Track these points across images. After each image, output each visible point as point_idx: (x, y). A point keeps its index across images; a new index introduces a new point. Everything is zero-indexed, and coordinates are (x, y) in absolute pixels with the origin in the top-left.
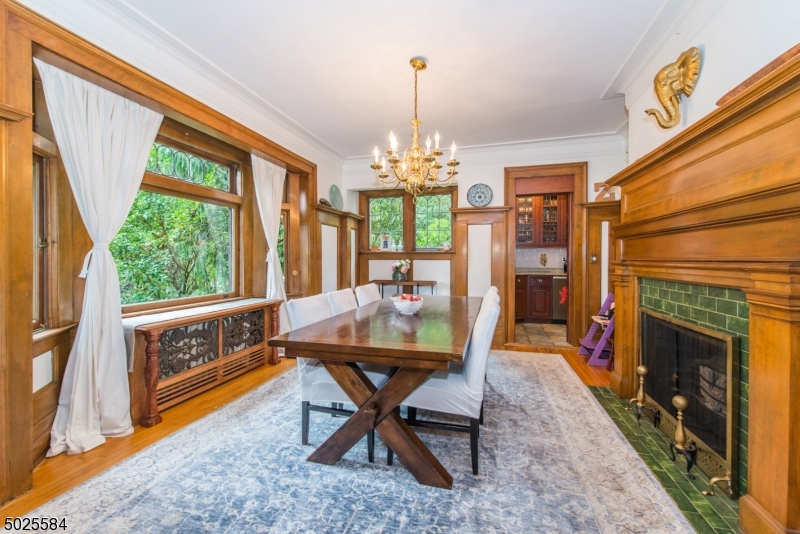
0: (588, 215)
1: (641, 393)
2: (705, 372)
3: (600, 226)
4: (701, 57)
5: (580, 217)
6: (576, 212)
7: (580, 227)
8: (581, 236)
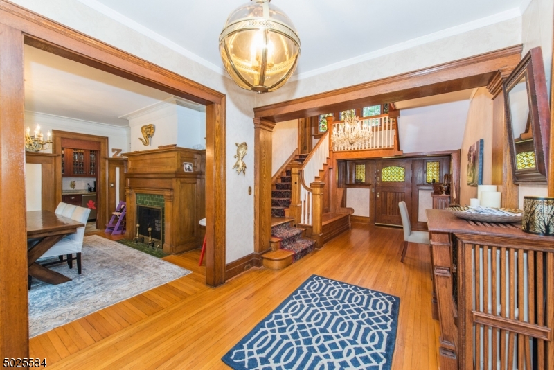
0: (109, 163)
1: (138, 234)
2: (157, 221)
3: (115, 169)
4: (154, 128)
5: (105, 165)
6: (102, 161)
7: (104, 169)
8: (105, 174)
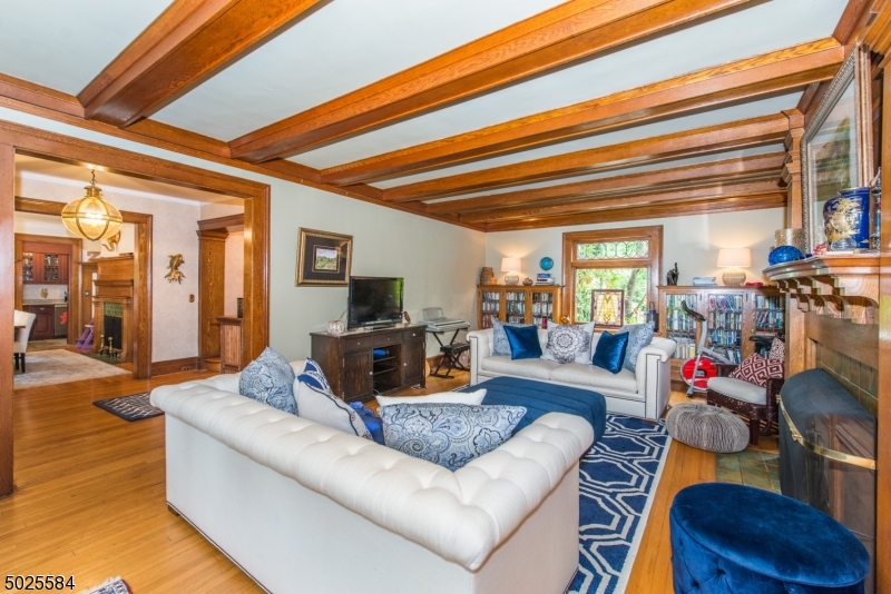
0: (83, 269)
1: (102, 345)
3: (91, 274)
5: (77, 271)
6: (74, 266)
7: (77, 275)
8: (77, 281)
